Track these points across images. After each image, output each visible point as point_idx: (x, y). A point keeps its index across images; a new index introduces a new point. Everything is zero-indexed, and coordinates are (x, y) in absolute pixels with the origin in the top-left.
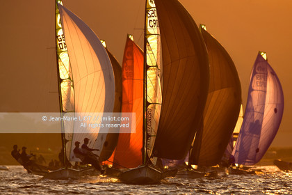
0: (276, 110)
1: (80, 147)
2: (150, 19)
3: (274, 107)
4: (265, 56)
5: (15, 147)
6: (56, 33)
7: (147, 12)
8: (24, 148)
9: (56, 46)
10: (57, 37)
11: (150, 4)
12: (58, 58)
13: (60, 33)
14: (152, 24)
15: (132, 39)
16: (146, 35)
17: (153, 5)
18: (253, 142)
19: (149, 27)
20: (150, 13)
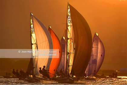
0: (101, 55)
1: (42, 69)
2: (69, 20)
3: (101, 54)
4: (97, 34)
5: (14, 70)
6: (31, 26)
7: (67, 17)
8: (17, 70)
9: (31, 31)
10: (31, 27)
11: (69, 14)
12: (31, 35)
13: (32, 26)
14: (69, 21)
15: (51, 28)
16: (67, 26)
17: (70, 14)
18: (93, 67)
19: (68, 23)
20: (69, 17)
